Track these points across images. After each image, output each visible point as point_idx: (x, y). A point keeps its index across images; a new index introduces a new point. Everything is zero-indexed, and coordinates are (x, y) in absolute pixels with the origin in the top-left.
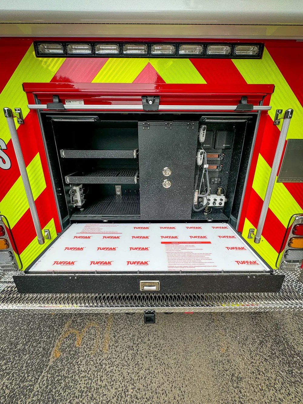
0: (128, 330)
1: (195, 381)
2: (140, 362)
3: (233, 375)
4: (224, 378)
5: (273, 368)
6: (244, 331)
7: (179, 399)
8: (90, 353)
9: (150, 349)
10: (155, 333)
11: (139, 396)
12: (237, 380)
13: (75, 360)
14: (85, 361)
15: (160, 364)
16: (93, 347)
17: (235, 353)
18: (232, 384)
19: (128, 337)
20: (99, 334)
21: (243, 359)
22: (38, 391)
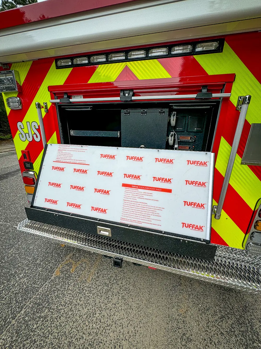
0: (109, 271)
1: (149, 326)
2: (110, 297)
3: (184, 335)
4: (175, 334)
5: (227, 344)
6: (208, 302)
7: (132, 334)
8: (78, 279)
9: (120, 290)
10: (128, 279)
11: (102, 321)
12: (186, 340)
13: (67, 281)
14: (74, 283)
15: (125, 304)
16: (81, 276)
17: (192, 317)
18: (181, 341)
19: (107, 277)
20: (88, 268)
21: (198, 325)
22: (41, 293)
